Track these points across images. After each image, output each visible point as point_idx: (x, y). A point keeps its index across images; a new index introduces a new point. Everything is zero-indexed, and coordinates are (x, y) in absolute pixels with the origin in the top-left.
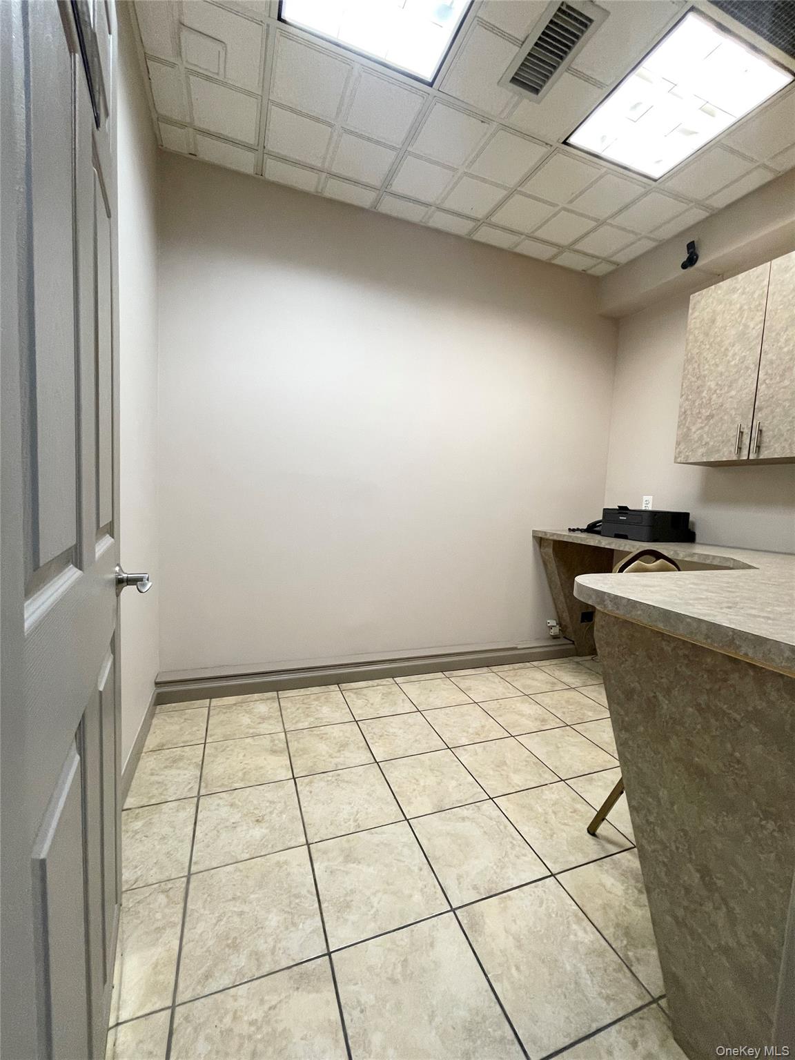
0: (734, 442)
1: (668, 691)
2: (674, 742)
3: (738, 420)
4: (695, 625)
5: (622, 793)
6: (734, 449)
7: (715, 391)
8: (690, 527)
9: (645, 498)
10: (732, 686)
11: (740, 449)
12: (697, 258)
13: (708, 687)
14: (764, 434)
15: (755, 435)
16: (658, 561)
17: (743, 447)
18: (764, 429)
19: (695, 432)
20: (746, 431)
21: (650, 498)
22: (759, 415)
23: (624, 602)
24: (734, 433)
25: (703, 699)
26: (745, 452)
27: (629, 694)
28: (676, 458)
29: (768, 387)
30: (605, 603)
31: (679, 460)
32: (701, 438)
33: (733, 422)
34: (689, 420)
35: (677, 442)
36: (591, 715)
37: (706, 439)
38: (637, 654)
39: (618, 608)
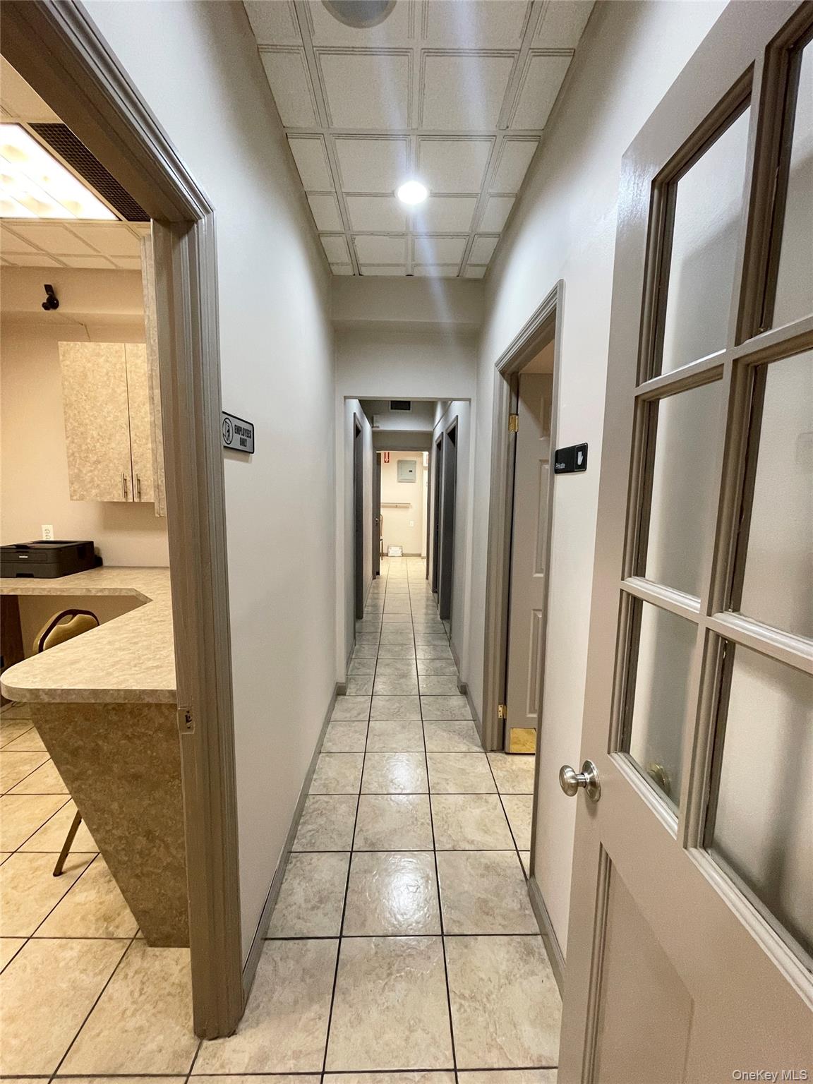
0: (121, 486)
1: (106, 737)
2: (116, 768)
3: (121, 468)
4: (116, 694)
5: (80, 821)
6: (121, 492)
7: (98, 440)
8: (96, 553)
9: (44, 527)
10: (145, 716)
11: (126, 493)
12: (58, 302)
13: (131, 723)
14: (142, 483)
15: (135, 482)
16: (76, 618)
17: (129, 492)
18: (141, 479)
19: (86, 474)
20: (129, 479)
21: (50, 527)
22: (135, 468)
23: (59, 692)
24: (120, 479)
25: (129, 732)
26: (130, 496)
27: (75, 753)
28: (71, 496)
29: (140, 446)
30: (41, 697)
31: (75, 498)
32: (92, 481)
33: (118, 470)
34: (78, 462)
35: (70, 481)
36: (29, 768)
37: (97, 482)
38: (76, 720)
39: (54, 699)
